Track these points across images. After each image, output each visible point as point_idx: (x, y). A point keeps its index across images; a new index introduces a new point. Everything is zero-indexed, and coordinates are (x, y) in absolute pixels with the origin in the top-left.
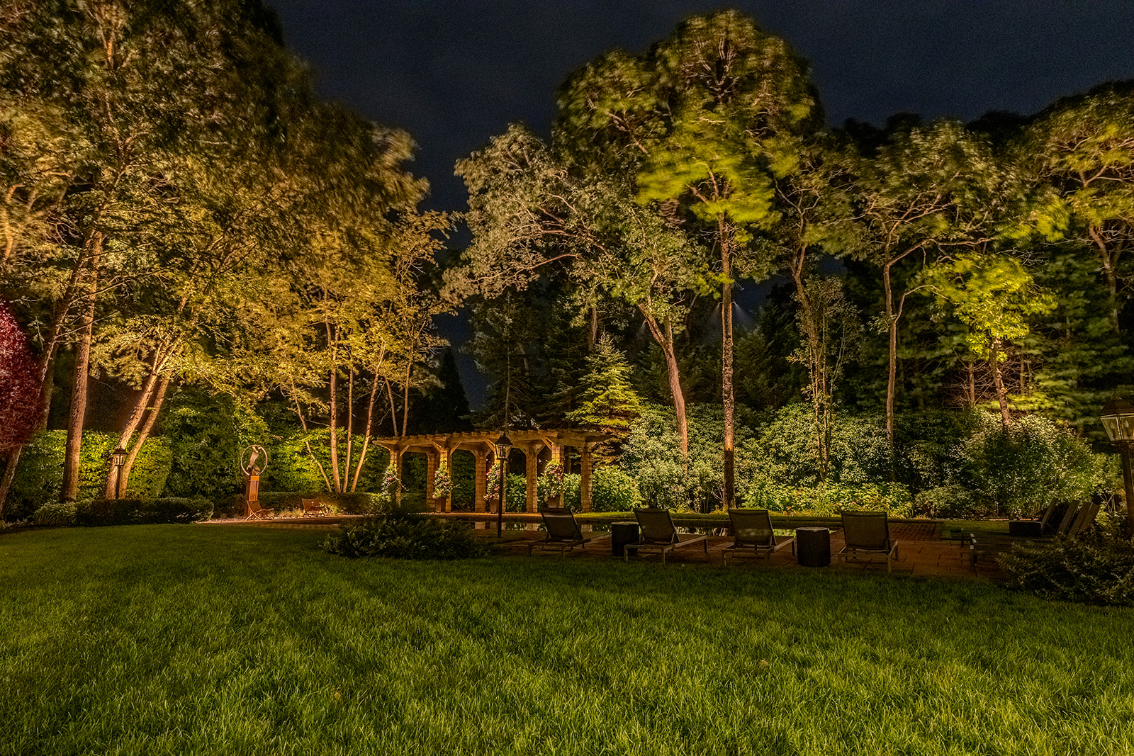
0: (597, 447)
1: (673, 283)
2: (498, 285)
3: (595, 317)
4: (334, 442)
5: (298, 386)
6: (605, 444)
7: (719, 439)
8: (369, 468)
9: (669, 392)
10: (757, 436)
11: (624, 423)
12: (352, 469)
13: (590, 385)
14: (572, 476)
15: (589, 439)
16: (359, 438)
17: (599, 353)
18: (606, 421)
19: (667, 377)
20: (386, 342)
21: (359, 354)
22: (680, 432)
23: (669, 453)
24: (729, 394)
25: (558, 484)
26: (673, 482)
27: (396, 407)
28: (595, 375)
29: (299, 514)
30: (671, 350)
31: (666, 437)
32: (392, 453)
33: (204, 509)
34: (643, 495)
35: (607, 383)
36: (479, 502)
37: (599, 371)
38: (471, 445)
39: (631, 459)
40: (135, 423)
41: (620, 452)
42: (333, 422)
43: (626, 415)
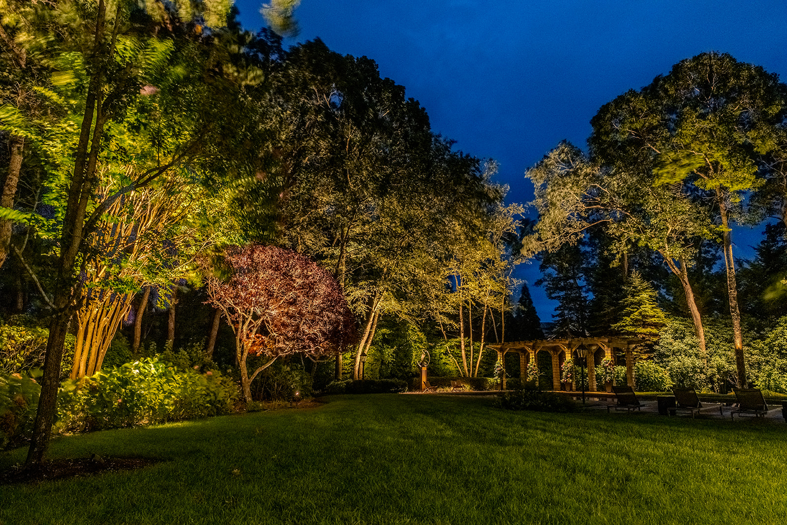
0: (636, 347)
1: (683, 233)
2: (557, 243)
3: (626, 258)
4: (463, 347)
5: (441, 314)
6: (641, 346)
7: (731, 341)
8: (483, 362)
9: (687, 307)
10: (763, 338)
11: (655, 331)
12: (475, 363)
13: (627, 306)
14: (619, 368)
15: (630, 343)
16: (477, 344)
17: (632, 284)
18: (641, 330)
19: (685, 297)
20: (490, 285)
21: (475, 293)
22: (698, 336)
23: (691, 351)
24: (736, 309)
25: (611, 373)
26: (696, 372)
27: (496, 324)
28: (630, 299)
29: (450, 390)
30: (686, 279)
31: (688, 340)
32: (499, 353)
33: (404, 386)
34: (673, 381)
35: (640, 304)
36: (556, 383)
37: (633, 296)
38: (548, 348)
39: (662, 356)
40: (365, 338)
41: (653, 351)
42: (462, 334)
43: (656, 325)
